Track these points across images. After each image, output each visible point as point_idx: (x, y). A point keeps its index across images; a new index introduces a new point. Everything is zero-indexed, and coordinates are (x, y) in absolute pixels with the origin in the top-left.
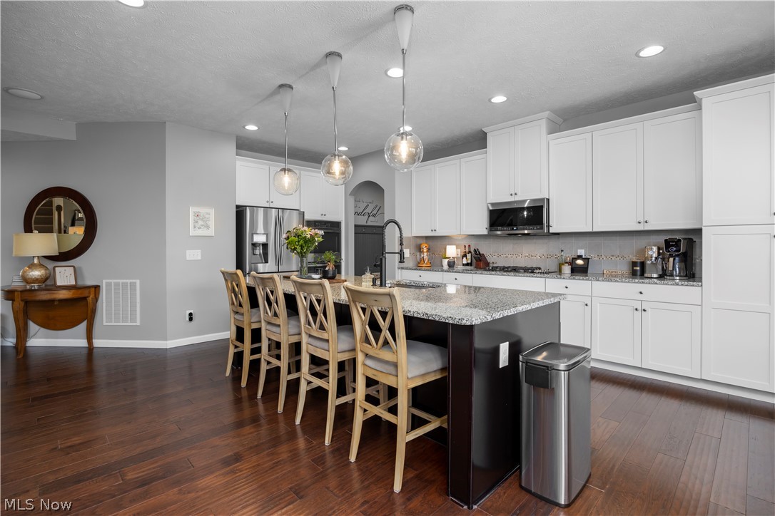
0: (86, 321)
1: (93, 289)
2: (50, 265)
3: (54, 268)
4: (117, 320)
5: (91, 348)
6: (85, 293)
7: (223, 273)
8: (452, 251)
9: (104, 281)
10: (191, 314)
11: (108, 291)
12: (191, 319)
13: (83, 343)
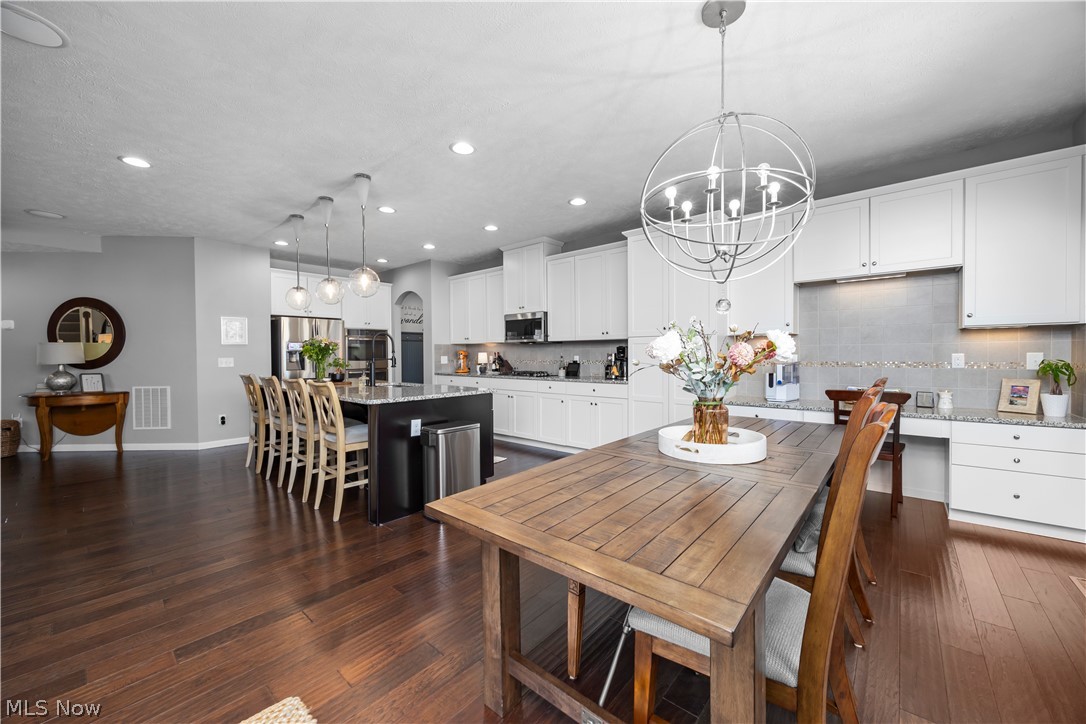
0: (114, 427)
1: (122, 395)
2: (76, 372)
3: (81, 376)
4: (147, 424)
5: (120, 453)
6: (113, 399)
7: (242, 377)
8: (483, 358)
9: (134, 388)
10: (223, 418)
11: (138, 397)
12: (223, 423)
13: (113, 447)
